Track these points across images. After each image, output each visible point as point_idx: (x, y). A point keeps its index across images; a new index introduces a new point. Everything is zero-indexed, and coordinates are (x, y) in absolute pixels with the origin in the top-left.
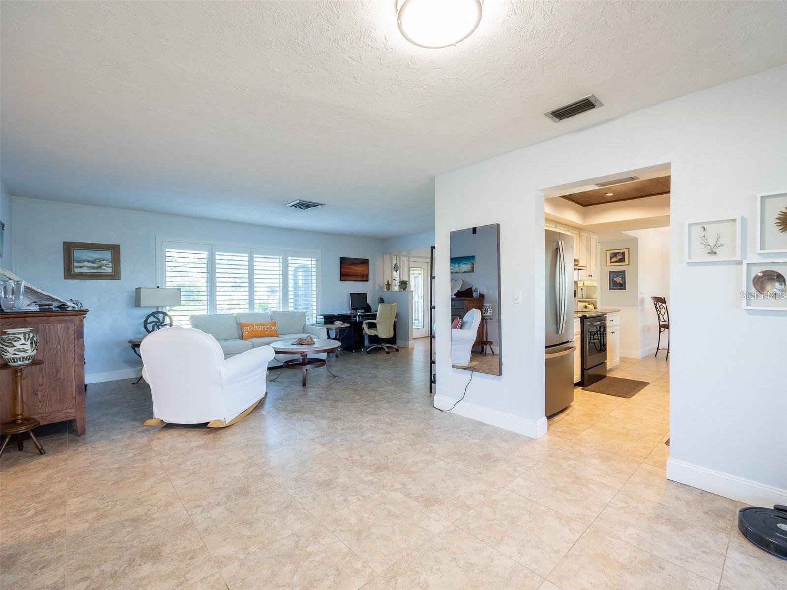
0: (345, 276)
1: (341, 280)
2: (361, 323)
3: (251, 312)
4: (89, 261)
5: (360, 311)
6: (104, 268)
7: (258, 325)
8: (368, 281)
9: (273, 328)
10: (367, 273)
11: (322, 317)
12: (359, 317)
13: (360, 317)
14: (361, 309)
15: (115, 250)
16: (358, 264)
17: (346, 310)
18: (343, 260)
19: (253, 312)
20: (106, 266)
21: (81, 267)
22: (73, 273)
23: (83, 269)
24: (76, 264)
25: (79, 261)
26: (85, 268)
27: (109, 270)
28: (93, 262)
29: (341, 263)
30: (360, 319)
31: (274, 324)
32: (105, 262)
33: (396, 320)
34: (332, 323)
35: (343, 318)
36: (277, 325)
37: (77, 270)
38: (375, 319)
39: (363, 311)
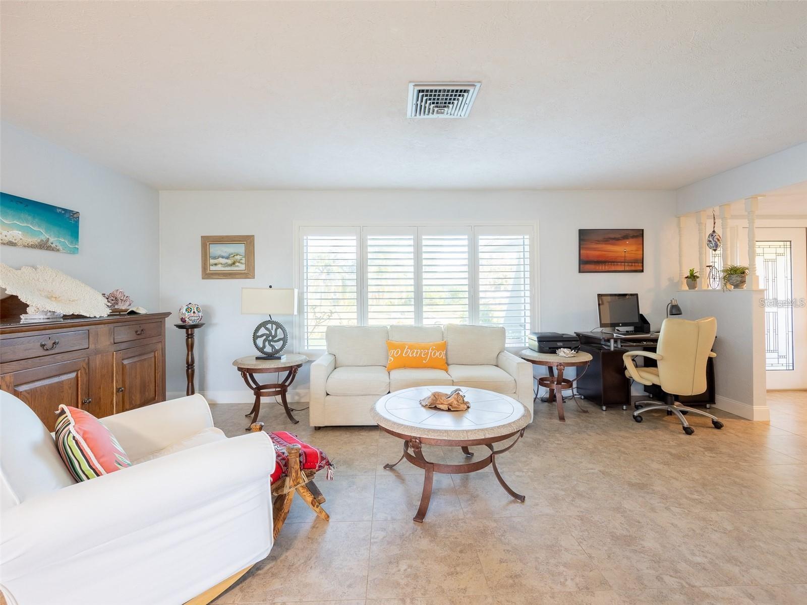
0: (587, 264)
1: (580, 272)
2: (619, 354)
3: (417, 325)
4: (223, 257)
5: (623, 329)
6: (237, 264)
7: (411, 348)
8: (642, 271)
9: (437, 354)
10: (640, 257)
11: (535, 338)
12: (616, 341)
13: (619, 342)
14: (624, 325)
15: (248, 241)
16: (618, 239)
17: (591, 326)
18: (584, 235)
19: (420, 325)
20: (239, 262)
21: (216, 264)
22: (208, 272)
23: (217, 266)
24: (212, 261)
25: (215, 258)
26: (220, 266)
27: (241, 267)
28: (227, 258)
29: (580, 240)
30: (620, 346)
31: (444, 347)
32: (238, 257)
33: (714, 355)
34: (553, 351)
35: (581, 342)
36: (449, 347)
37: (212, 268)
38: (654, 350)
39: (631, 328)
